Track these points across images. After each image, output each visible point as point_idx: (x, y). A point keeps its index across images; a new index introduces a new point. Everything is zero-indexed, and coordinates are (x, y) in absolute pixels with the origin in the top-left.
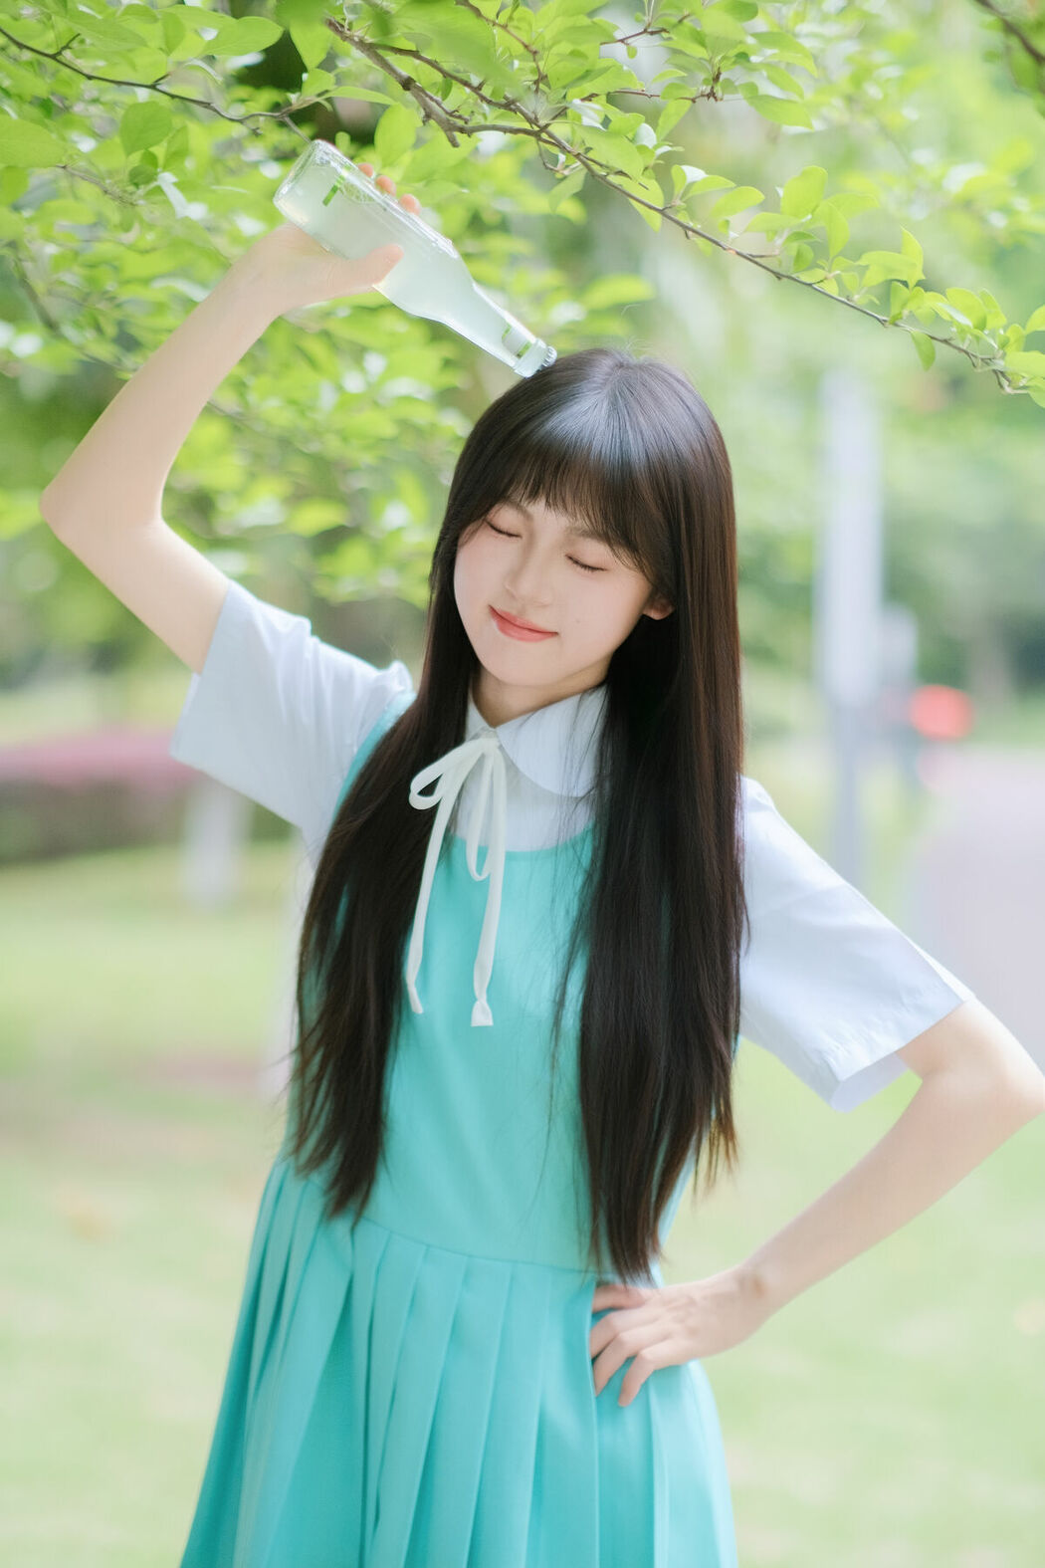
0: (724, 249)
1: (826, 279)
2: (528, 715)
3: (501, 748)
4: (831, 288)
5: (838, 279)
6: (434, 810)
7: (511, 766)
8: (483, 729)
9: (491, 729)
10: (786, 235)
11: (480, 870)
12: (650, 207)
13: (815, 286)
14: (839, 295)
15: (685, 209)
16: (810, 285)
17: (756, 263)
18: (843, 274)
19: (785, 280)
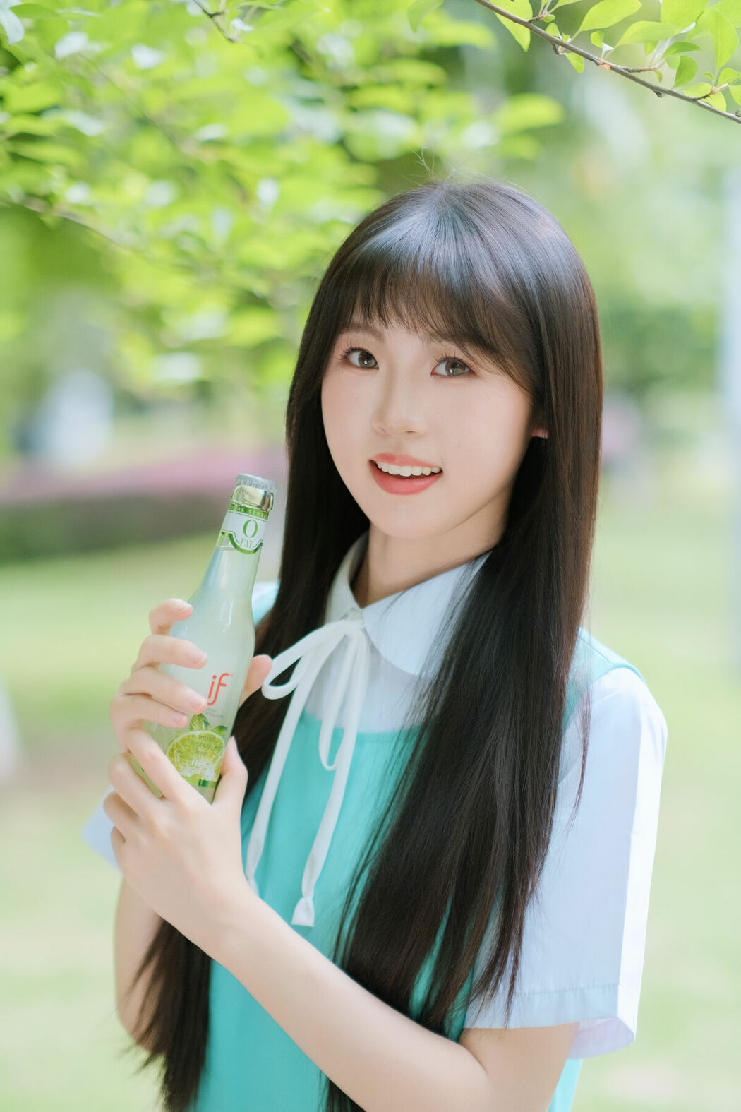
0: (598, 64)
1: (712, 93)
2: (397, 595)
3: (365, 631)
4: (719, 103)
5: (726, 92)
6: (286, 700)
7: (373, 649)
8: (353, 609)
9: (360, 610)
10: (667, 45)
11: (331, 762)
12: (515, 20)
13: (700, 101)
14: (727, 111)
15: (553, 22)
16: (694, 100)
17: (633, 78)
18: (730, 86)
19: (667, 97)
